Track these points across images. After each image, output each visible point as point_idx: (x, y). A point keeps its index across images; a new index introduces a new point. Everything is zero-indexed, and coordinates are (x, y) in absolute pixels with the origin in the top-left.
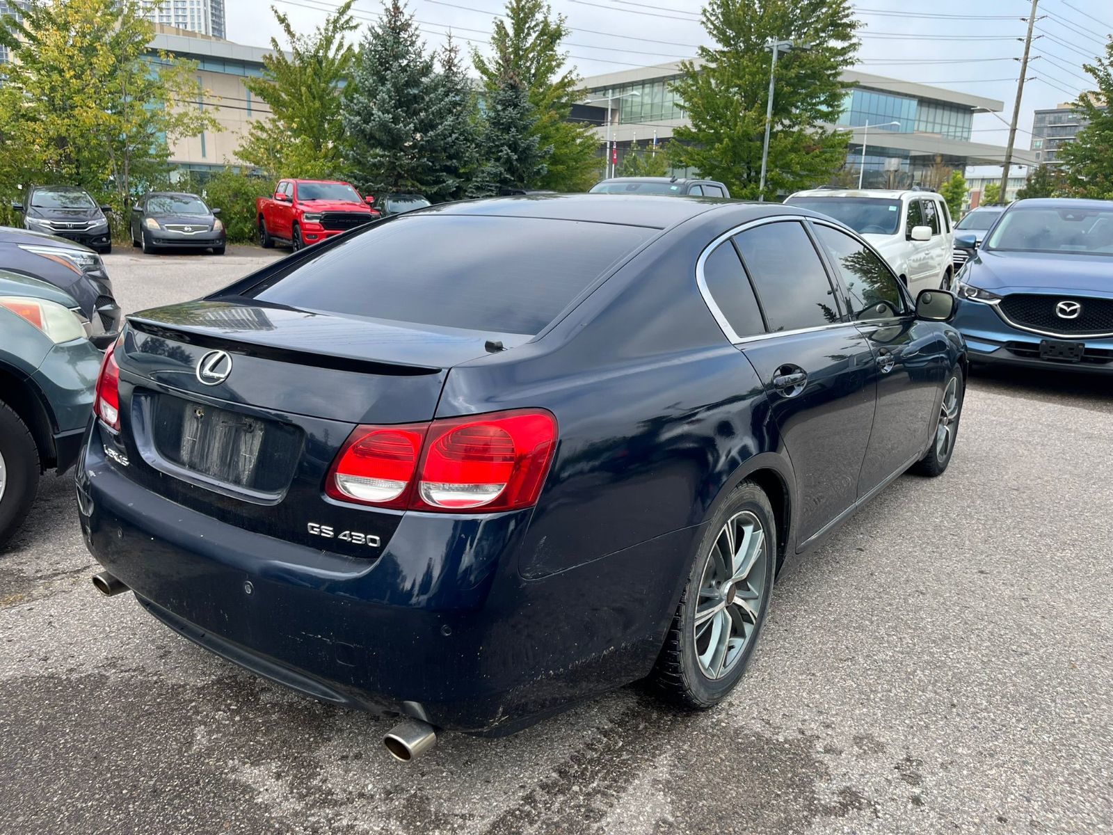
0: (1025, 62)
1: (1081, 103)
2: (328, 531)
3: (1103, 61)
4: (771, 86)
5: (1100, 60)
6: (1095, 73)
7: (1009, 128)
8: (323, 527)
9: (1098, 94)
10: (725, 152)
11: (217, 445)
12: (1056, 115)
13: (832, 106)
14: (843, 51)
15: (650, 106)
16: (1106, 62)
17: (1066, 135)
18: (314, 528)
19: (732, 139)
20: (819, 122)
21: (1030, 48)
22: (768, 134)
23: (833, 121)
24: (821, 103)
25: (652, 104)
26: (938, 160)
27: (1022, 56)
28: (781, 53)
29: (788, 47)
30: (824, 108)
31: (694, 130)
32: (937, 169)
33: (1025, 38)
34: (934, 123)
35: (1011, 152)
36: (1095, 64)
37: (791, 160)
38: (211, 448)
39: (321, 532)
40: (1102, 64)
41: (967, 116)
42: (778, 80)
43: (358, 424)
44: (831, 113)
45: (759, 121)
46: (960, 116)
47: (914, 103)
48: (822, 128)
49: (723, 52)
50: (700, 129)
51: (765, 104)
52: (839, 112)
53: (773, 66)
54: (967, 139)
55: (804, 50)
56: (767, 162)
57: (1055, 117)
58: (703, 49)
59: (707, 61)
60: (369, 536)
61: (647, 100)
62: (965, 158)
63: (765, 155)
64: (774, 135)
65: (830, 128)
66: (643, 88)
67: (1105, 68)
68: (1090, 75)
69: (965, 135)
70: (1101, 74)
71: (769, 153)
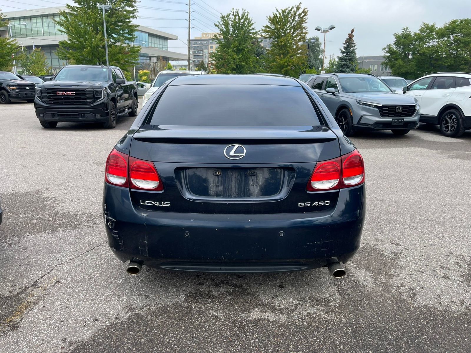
0: (190, 21)
1: (215, 38)
2: (308, 204)
3: (220, 22)
4: (105, 24)
5: (219, 22)
6: (218, 27)
7: (187, 46)
8: (306, 203)
9: (220, 35)
10: (88, 53)
11: (234, 184)
12: (195, 41)
13: (130, 35)
14: (131, 12)
15: (25, 30)
16: (221, 23)
17: (200, 49)
18: (301, 204)
19: (91, 48)
20: (127, 41)
21: (191, 16)
22: (107, 46)
23: (132, 41)
24: (126, 33)
25: (26, 29)
26: (161, 58)
27: (188, 19)
28: (106, 11)
29: (109, 8)
30: (127, 35)
31: (69, 42)
32: (161, 62)
33: (188, 12)
34: (154, 43)
35: (190, 56)
36: (218, 24)
37: (119, 57)
38: (230, 187)
39: (305, 205)
40: (220, 24)
41: (166, 41)
42: (107, 22)
43: (317, 162)
44: (131, 38)
45: (102, 40)
46: (163, 41)
47: (147, 35)
48: (128, 44)
49: (77, 8)
50: (73, 42)
51: (103, 32)
52: (134, 38)
53: (104, 16)
54: (167, 50)
55: (116, 10)
56: (108, 58)
57: (195, 42)
58: (68, 5)
59: (71, 11)
60: (326, 202)
61: (23, 27)
62: (168, 58)
63: (107, 55)
64: (109, 46)
65: (132, 44)
66: (20, 21)
67: (221, 25)
68: (217, 27)
69: (166, 48)
70: (220, 27)
71: (108, 54)
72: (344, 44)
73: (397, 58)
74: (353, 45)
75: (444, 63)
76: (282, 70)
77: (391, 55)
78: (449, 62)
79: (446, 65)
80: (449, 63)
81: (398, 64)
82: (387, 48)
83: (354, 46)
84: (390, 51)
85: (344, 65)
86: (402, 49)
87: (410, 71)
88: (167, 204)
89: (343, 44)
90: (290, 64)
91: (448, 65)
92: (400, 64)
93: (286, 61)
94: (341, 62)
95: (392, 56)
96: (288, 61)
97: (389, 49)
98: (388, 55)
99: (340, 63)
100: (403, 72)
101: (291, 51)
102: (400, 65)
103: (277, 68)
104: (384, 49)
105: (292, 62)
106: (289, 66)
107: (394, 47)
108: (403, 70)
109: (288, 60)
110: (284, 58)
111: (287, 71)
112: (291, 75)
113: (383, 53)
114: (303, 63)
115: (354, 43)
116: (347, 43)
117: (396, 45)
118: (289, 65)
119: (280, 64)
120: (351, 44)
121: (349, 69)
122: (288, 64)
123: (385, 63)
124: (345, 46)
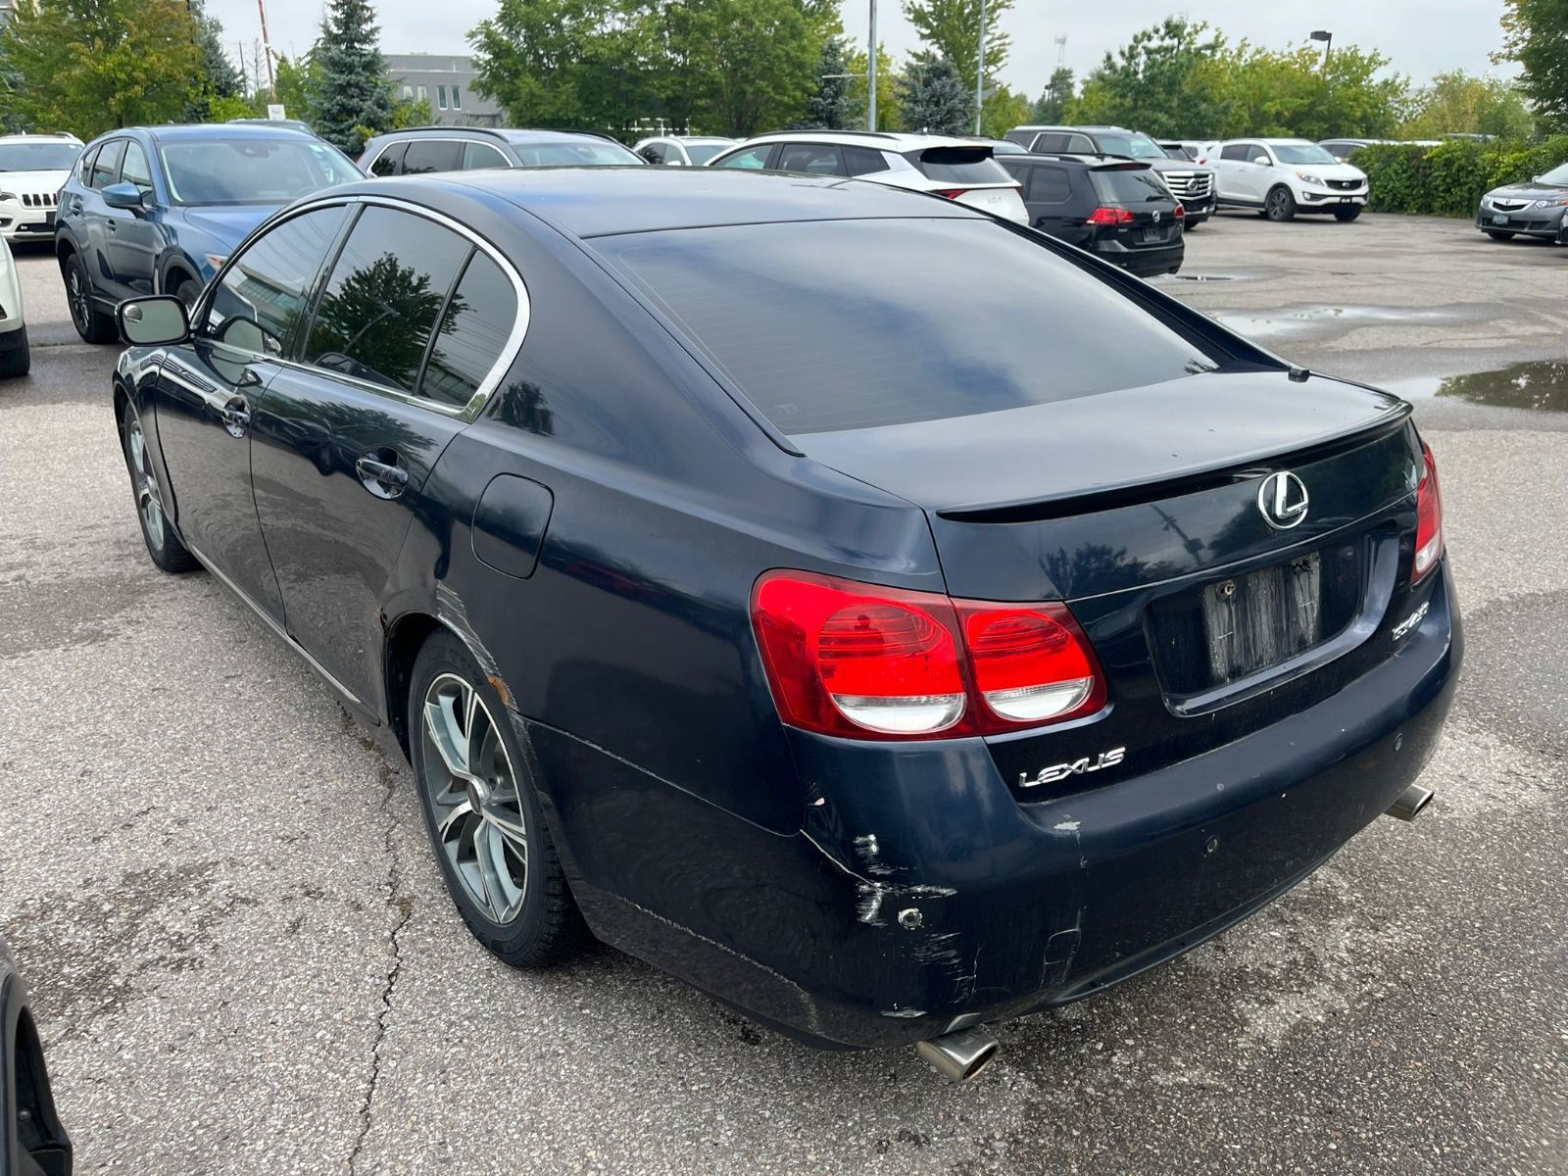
11: (1264, 618)
38: (1257, 630)
72: (334, 8)
73: (517, 70)
74: (367, 14)
75: (656, 92)
76: (112, 101)
77: (497, 56)
78: (667, 88)
79: (663, 96)
80: (669, 92)
81: (527, 90)
82: (481, 33)
83: (370, 19)
84: (491, 43)
85: (349, 84)
86: (525, 37)
87: (566, 114)
88: (1115, 756)
89: (330, 8)
90: (139, 75)
91: (668, 98)
92: (531, 90)
93: (121, 65)
94: (336, 76)
95: (503, 61)
96: (129, 64)
97: (488, 36)
98: (488, 56)
99: (334, 80)
100: (547, 117)
101: (132, 23)
102: (532, 95)
103: (85, 92)
104: (472, 35)
105: (146, 70)
106: (137, 83)
107: (498, 28)
108: (545, 111)
109: (125, 59)
110: (107, 51)
111: (128, 103)
112: (149, 118)
113: (469, 50)
114: (190, 74)
115: (368, 9)
116: (343, 5)
117: (506, 24)
118: (134, 82)
119: (98, 76)
120: (359, 12)
121: (369, 103)
122: (129, 75)
123: (482, 86)
124: (339, 14)
